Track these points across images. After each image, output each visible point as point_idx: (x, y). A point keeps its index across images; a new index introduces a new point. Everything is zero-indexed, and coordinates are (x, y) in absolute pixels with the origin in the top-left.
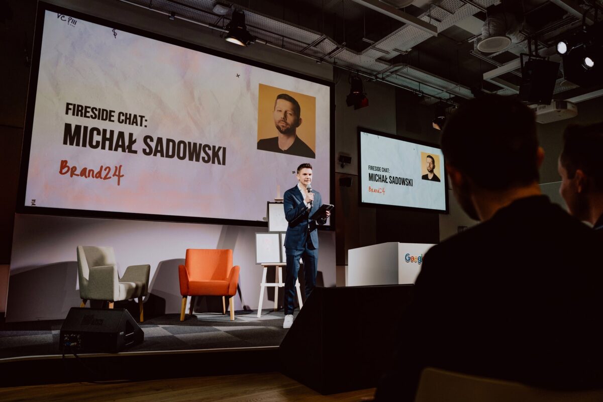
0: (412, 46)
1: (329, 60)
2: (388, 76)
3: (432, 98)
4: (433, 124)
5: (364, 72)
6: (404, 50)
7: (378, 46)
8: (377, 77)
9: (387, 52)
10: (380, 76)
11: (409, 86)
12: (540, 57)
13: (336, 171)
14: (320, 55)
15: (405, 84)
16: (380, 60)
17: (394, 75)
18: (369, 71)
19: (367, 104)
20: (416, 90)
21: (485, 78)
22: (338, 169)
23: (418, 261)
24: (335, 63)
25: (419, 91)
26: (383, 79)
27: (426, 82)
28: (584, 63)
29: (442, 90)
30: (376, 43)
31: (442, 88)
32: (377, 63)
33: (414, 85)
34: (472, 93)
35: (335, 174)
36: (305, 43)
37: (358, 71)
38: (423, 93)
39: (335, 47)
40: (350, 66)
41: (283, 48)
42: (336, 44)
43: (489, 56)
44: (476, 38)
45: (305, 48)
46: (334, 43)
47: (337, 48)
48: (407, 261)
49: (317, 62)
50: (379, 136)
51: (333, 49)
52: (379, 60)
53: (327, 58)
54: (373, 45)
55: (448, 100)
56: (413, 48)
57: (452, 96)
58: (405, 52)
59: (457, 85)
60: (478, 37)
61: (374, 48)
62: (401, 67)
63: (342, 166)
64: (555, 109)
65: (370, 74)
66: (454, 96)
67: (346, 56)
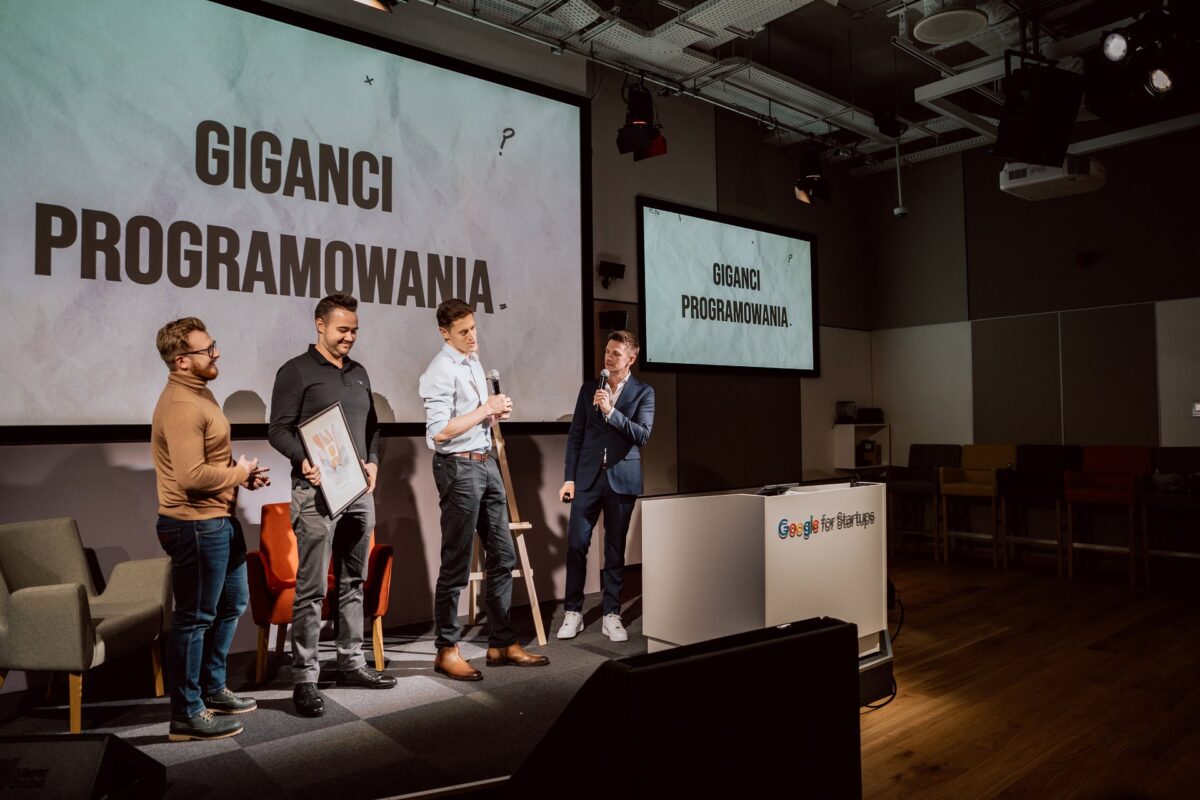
0: (767, 21)
1: (580, 45)
2: (705, 84)
3: (792, 132)
4: (797, 190)
5: (656, 76)
6: (748, 30)
7: (693, 19)
8: (683, 88)
9: (711, 33)
10: (689, 84)
11: (750, 106)
12: (1043, 59)
13: (595, 296)
14: (559, 34)
15: (742, 103)
16: (695, 49)
17: (719, 83)
18: (664, 74)
19: (662, 149)
20: (763, 117)
21: (918, 98)
22: (599, 292)
23: (803, 532)
24: (592, 53)
25: (770, 119)
26: (696, 91)
27: (785, 98)
28: (1148, 81)
29: (816, 117)
30: (689, 12)
31: (815, 112)
32: (687, 57)
33: (759, 106)
34: (876, 124)
35: (592, 305)
36: (526, 6)
37: (643, 72)
38: (777, 123)
39: (596, 16)
40: (625, 61)
41: (475, 16)
42: (598, 11)
43: (928, 51)
44: (904, 9)
45: (525, 16)
46: (594, 9)
47: (600, 20)
48: (783, 536)
49: (553, 49)
50: (682, 216)
51: (589, 23)
52: (691, 50)
53: (574, 40)
54: (682, 16)
55: (825, 137)
56: (768, 25)
57: (834, 129)
58: (748, 33)
59: (848, 107)
60: (910, 7)
61: (684, 23)
62: (735, 65)
63: (606, 285)
64: (1066, 175)
65: (669, 80)
66: (837, 129)
67: (620, 38)
